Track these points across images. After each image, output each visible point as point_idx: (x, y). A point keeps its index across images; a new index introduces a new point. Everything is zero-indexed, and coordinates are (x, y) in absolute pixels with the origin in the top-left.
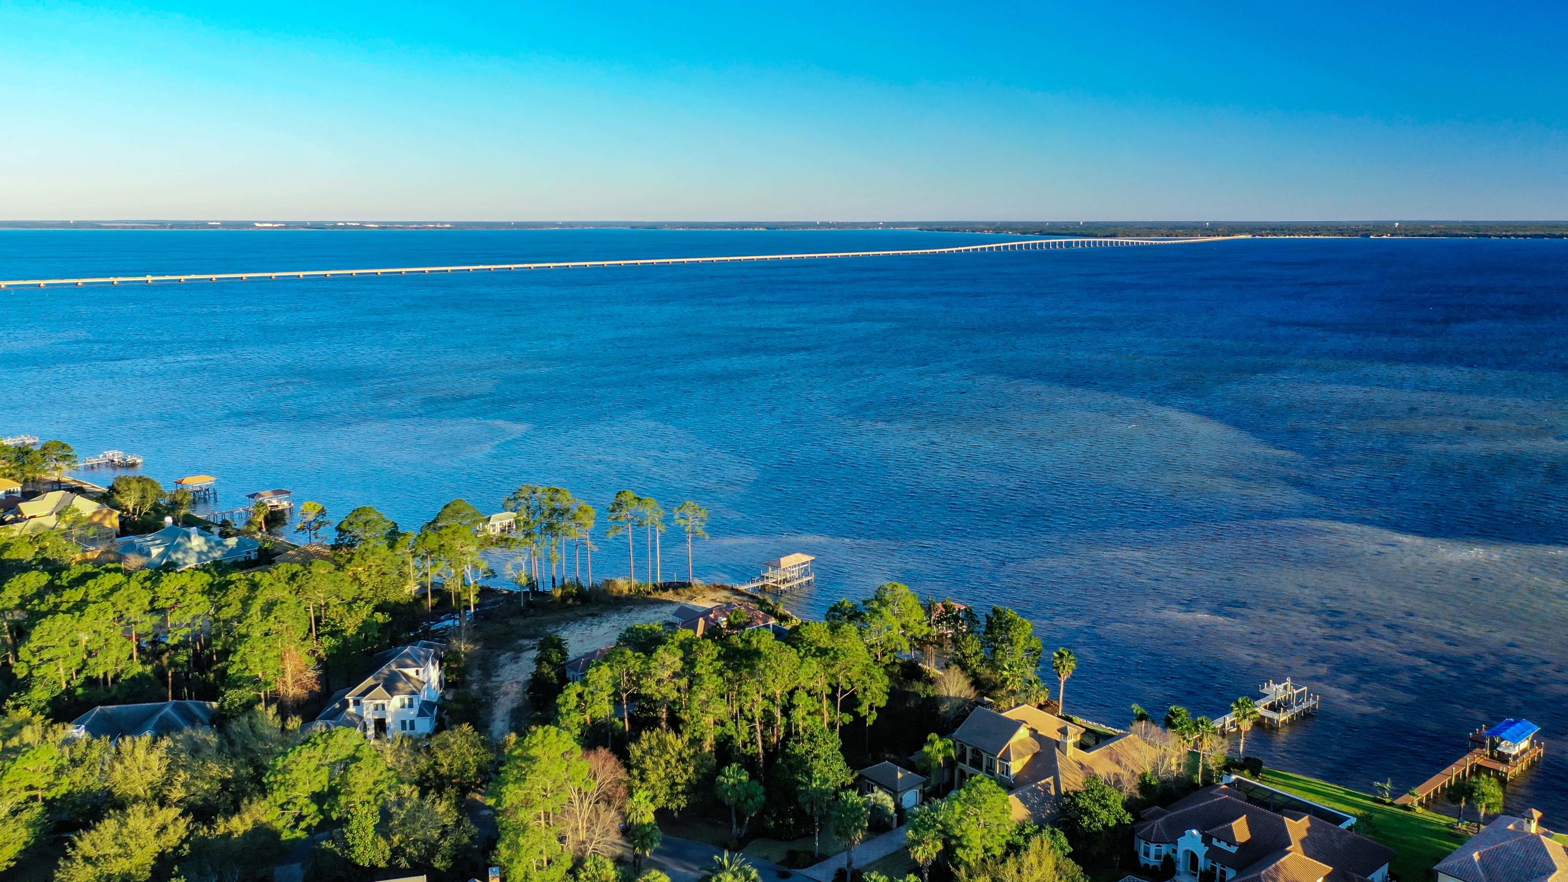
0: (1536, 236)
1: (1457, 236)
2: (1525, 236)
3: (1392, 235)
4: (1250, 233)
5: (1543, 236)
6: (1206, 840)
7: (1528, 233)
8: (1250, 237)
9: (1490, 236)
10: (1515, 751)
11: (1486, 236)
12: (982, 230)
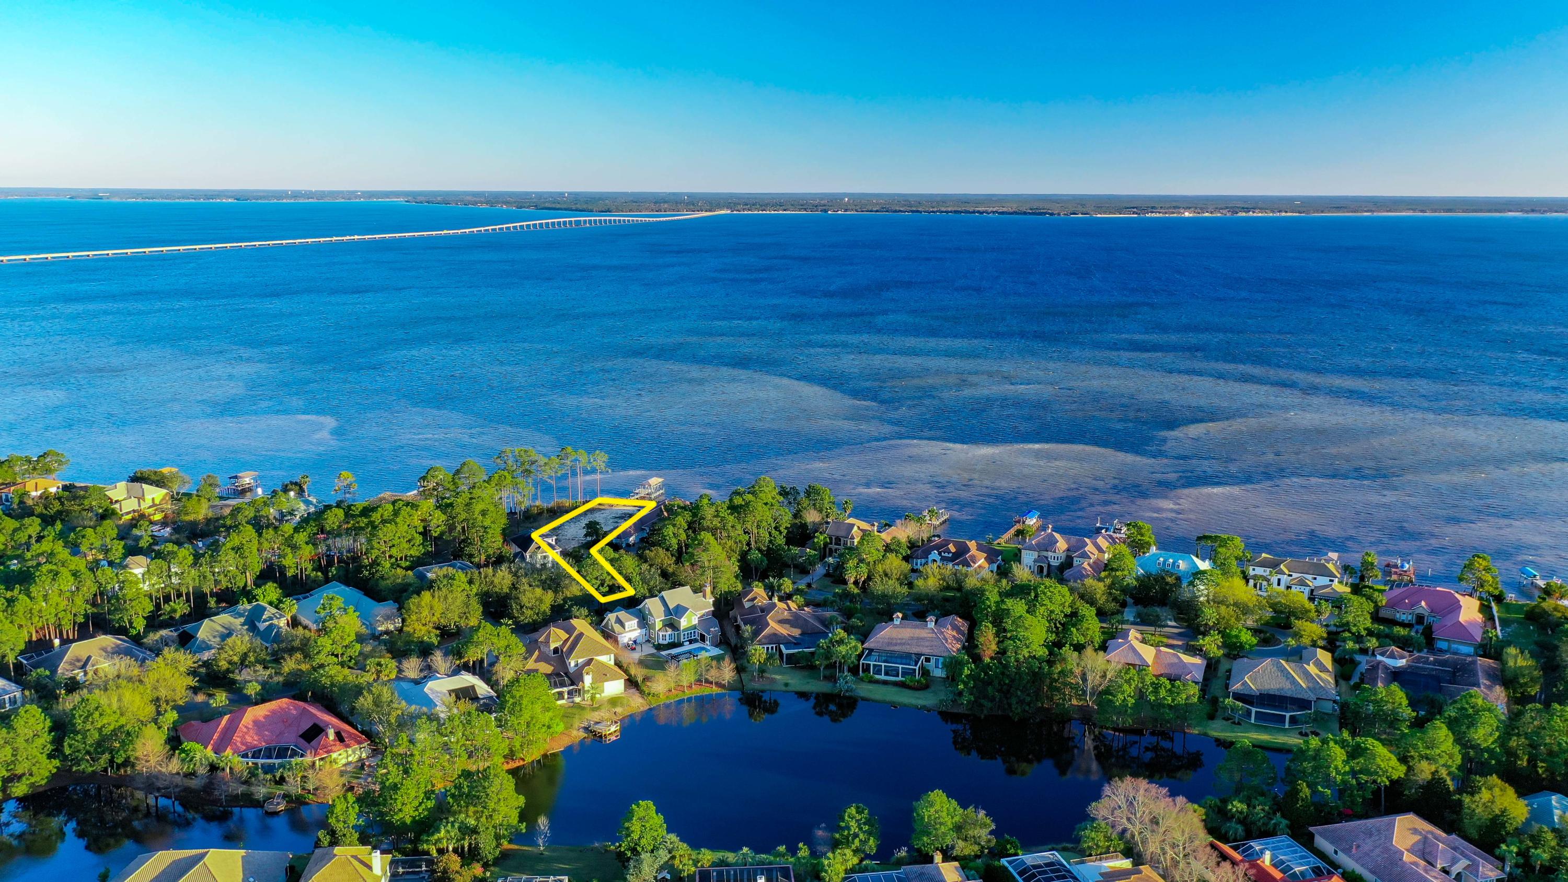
0: (956, 212)
1: (895, 211)
2: (947, 212)
3: (846, 210)
4: (728, 208)
5: (961, 212)
6: (940, 554)
7: (949, 209)
8: (729, 212)
9: (921, 212)
10: (1032, 523)
11: (918, 211)
12: (475, 203)
